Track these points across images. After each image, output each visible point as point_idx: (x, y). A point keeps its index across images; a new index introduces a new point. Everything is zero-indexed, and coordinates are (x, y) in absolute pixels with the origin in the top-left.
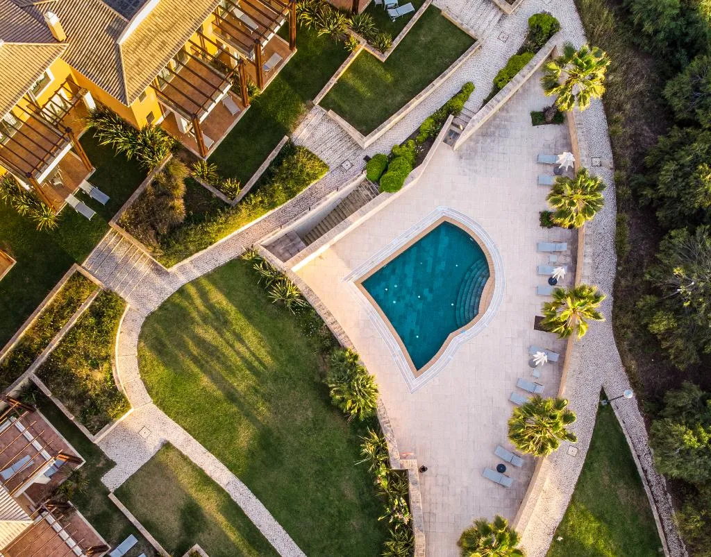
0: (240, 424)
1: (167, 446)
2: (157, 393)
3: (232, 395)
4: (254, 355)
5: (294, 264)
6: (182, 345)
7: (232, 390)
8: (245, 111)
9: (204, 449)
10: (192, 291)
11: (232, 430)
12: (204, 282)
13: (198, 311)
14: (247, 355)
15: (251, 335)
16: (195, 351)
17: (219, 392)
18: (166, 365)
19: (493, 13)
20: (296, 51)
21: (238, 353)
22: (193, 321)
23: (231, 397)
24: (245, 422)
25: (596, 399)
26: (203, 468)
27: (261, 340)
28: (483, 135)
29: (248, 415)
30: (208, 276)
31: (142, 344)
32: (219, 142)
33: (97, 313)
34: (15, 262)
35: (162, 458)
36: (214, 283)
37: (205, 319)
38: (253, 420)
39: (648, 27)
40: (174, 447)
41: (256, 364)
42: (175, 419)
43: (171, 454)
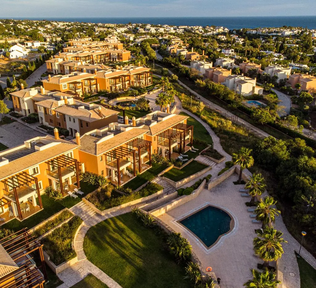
0: (126, 266)
1: (90, 275)
2: (89, 255)
3: (123, 255)
4: (134, 242)
5: (151, 212)
6: (103, 238)
7: (123, 254)
8: (134, 177)
9: (108, 277)
10: (110, 221)
11: (123, 269)
12: (115, 218)
13: (112, 227)
14: (131, 242)
15: (133, 236)
16: (108, 240)
17: (118, 255)
18: (95, 244)
19: (213, 163)
20: (151, 167)
21: (127, 241)
22: (109, 230)
23: (123, 256)
24: (129, 265)
25: (295, 256)
26: (107, 284)
27: (137, 237)
28: (218, 187)
29: (130, 263)
30: (117, 217)
31: (86, 237)
32: (125, 183)
33: (70, 223)
34: (43, 209)
35: (87, 280)
36: (119, 219)
37: (114, 230)
38: (133, 265)
39: (264, 161)
40: (93, 276)
41: (135, 245)
42: (96, 265)
43: (92, 279)
